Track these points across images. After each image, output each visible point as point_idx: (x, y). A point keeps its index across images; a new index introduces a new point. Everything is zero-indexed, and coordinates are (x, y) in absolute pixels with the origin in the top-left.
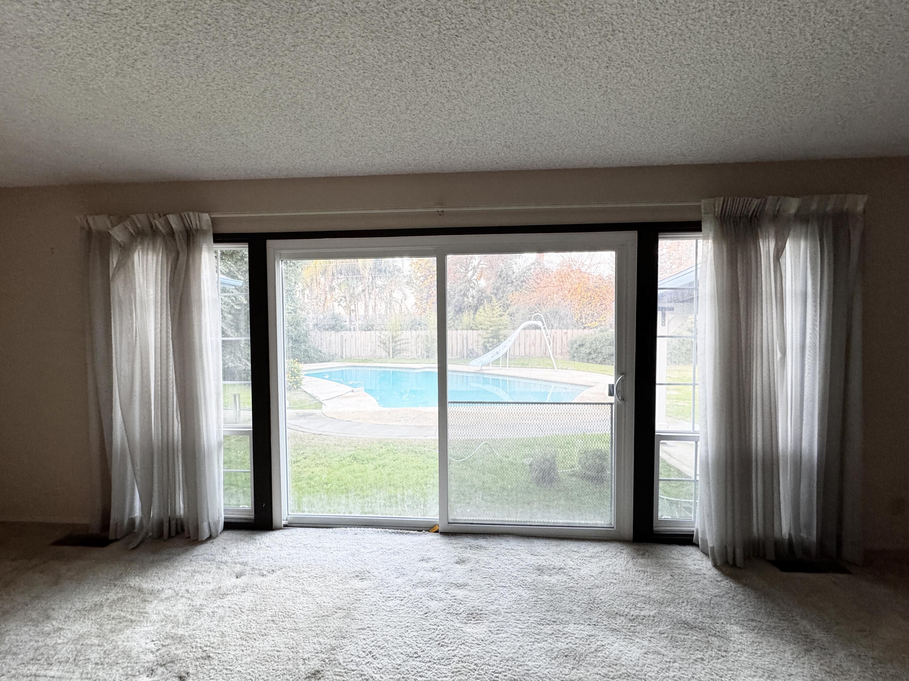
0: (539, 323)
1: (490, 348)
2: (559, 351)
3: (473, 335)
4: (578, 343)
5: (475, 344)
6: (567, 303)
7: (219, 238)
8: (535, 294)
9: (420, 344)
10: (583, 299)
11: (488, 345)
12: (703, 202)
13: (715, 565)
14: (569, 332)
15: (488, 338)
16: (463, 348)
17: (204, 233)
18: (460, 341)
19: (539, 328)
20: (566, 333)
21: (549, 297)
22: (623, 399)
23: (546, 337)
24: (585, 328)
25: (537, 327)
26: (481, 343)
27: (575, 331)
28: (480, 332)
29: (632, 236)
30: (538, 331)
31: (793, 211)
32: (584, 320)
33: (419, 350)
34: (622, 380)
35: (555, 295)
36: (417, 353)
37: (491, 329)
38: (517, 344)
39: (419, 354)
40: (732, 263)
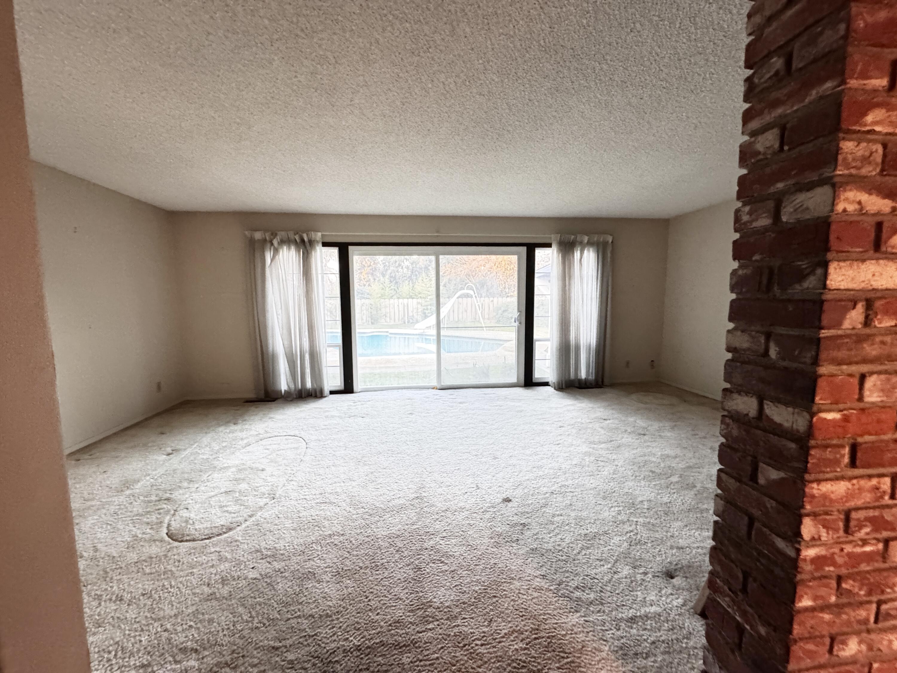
0: (471, 292)
1: (429, 315)
2: (487, 316)
3: (413, 303)
4: (503, 309)
5: (415, 311)
6: (492, 275)
7: (325, 244)
8: (465, 266)
9: (365, 312)
10: (506, 272)
11: (427, 312)
12: (552, 236)
13: (555, 389)
14: (495, 300)
15: (427, 306)
16: (404, 315)
17: (318, 242)
18: (401, 309)
19: (472, 297)
20: (492, 301)
21: (477, 269)
22: (520, 323)
23: (477, 304)
24: (508, 296)
25: (467, 296)
26: (420, 310)
27: (500, 299)
28: (420, 300)
29: (524, 250)
30: (469, 299)
31: (586, 241)
32: (507, 290)
33: (364, 318)
34: (520, 315)
35: (483, 268)
36: (362, 319)
37: (429, 297)
38: (451, 311)
39: (365, 321)
40: (564, 263)
